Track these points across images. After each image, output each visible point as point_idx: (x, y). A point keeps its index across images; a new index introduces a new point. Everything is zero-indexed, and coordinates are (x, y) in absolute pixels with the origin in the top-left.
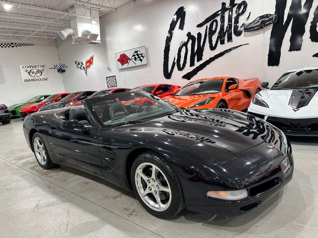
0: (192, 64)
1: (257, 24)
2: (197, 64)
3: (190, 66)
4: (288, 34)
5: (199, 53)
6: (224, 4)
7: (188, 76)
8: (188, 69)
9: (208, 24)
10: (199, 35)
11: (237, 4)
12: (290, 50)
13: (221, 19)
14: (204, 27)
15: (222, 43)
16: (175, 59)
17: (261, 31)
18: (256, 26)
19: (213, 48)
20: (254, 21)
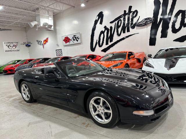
0: (107, 44)
1: (143, 23)
2: (110, 44)
3: (106, 45)
4: (160, 29)
5: (111, 38)
6: (125, 11)
7: (105, 50)
8: (105, 46)
9: (116, 22)
10: (111, 27)
11: (132, 11)
12: (161, 37)
13: (123, 19)
14: (114, 23)
15: (124, 32)
16: (97, 40)
17: (146, 26)
18: (143, 24)
19: (119, 35)
20: (142, 21)
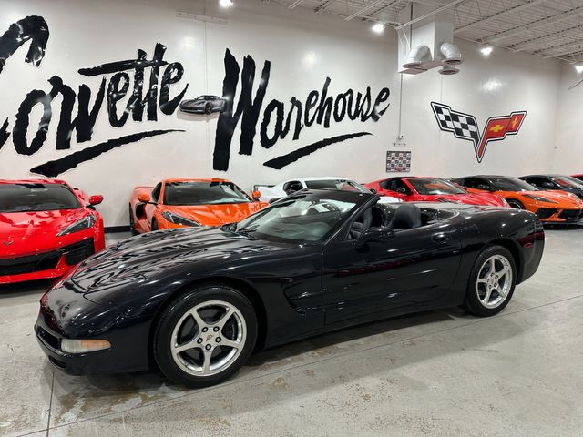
0: (63, 143)
1: (201, 105)
2: (76, 147)
3: (58, 148)
4: (238, 132)
5: (85, 126)
6: (142, 53)
8: (50, 152)
9: (109, 76)
10: (85, 91)
11: (166, 63)
12: (241, 153)
13: (135, 77)
14: (99, 79)
15: (138, 117)
16: (6, 124)
17: (205, 116)
18: (199, 108)
19: (116, 123)
20: (196, 100)
